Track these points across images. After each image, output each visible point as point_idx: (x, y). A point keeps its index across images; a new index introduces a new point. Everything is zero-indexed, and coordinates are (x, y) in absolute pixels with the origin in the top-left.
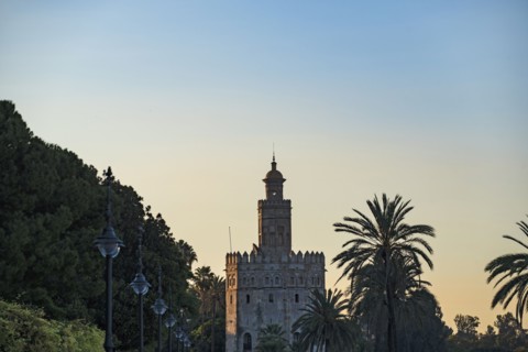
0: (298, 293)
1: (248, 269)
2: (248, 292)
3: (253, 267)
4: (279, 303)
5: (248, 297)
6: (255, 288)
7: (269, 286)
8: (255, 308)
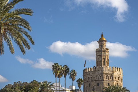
0: (109, 82)
1: (90, 74)
2: (90, 83)
3: (91, 73)
4: (101, 86)
5: (90, 84)
6: (92, 81)
7: (98, 80)
8: (92, 89)
